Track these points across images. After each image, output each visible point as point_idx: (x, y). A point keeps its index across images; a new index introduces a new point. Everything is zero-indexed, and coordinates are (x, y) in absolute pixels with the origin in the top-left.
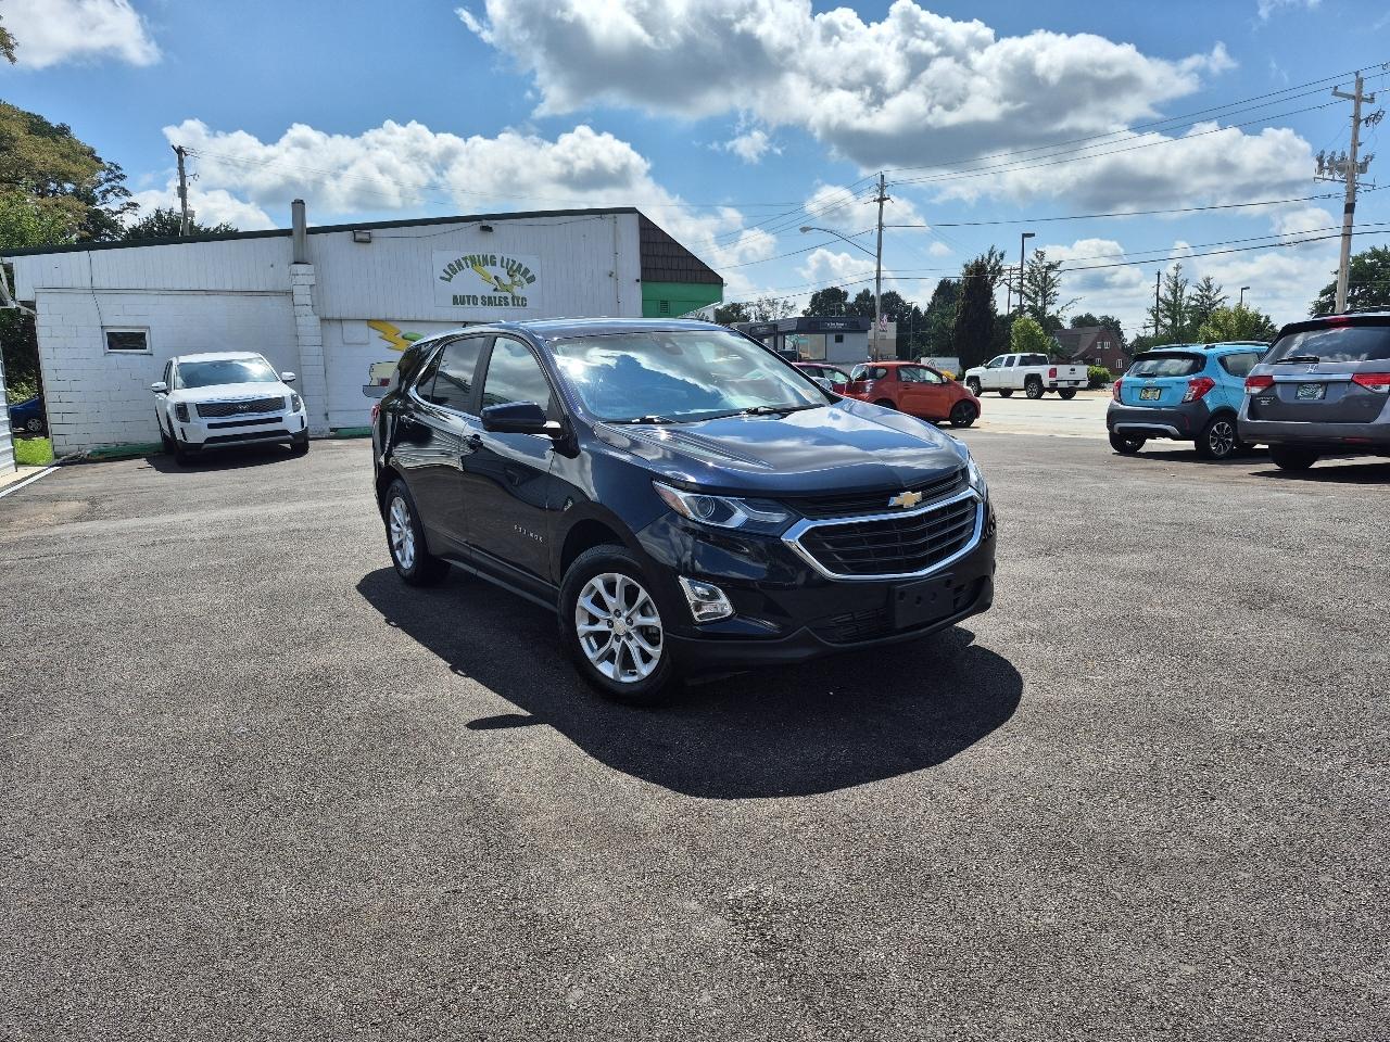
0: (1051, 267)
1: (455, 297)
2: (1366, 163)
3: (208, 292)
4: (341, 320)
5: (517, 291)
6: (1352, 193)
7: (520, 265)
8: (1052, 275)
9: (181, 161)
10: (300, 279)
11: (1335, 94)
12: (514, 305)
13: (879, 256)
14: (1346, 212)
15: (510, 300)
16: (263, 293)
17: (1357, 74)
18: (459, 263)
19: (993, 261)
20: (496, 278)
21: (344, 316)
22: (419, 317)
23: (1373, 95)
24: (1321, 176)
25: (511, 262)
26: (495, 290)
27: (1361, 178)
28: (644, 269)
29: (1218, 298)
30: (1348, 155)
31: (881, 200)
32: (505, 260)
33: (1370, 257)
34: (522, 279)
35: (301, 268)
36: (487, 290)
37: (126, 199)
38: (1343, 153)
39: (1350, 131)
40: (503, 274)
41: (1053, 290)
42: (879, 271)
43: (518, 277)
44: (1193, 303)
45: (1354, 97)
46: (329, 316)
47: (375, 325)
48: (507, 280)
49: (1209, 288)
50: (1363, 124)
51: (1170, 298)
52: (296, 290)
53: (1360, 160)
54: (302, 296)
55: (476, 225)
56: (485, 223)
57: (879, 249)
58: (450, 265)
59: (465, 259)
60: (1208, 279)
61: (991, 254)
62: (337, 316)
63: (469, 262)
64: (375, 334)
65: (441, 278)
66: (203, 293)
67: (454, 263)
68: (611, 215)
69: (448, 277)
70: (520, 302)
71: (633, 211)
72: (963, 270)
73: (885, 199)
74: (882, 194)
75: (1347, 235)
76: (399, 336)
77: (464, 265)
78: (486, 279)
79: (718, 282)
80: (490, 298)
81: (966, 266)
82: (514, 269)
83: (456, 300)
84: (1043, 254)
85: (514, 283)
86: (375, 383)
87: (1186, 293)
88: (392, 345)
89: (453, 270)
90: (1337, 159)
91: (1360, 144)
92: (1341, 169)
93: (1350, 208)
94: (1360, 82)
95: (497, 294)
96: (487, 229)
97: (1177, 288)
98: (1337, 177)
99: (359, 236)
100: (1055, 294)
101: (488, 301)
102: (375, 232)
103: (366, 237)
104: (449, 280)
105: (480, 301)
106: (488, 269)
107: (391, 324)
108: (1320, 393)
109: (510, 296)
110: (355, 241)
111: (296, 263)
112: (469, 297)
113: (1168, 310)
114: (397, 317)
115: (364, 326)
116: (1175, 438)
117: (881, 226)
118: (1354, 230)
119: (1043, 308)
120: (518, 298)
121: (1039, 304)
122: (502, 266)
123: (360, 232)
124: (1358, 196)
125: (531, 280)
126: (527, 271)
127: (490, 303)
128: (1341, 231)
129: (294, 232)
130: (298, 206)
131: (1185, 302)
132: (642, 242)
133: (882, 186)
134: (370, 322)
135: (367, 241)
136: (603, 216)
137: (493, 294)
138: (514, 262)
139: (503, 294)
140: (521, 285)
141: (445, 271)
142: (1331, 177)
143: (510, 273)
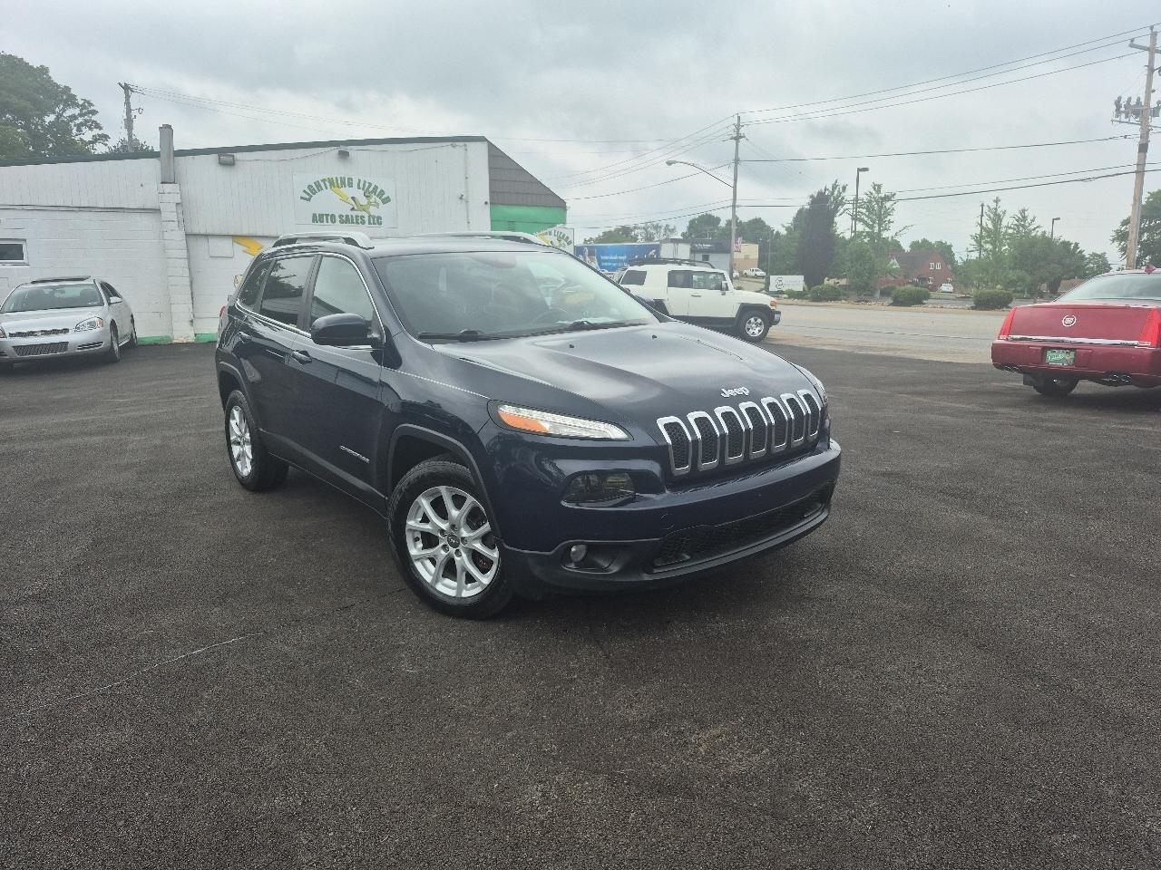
0: (887, 198)
1: (314, 215)
3: (81, 209)
4: (206, 236)
5: (373, 211)
6: (1145, 135)
7: (376, 187)
8: (888, 204)
9: (128, 97)
10: (166, 198)
11: (1132, 46)
12: (370, 223)
13: (735, 187)
14: (1139, 152)
15: (366, 219)
16: (133, 210)
17: (1152, 28)
18: (318, 184)
19: (836, 193)
20: (353, 198)
21: (211, 232)
24: (1118, 119)
25: (367, 185)
26: (353, 209)
27: (1154, 121)
28: (492, 192)
29: (1032, 227)
30: (1142, 100)
31: (738, 138)
32: (361, 186)
34: (378, 200)
35: (168, 187)
36: (344, 209)
37: (96, 131)
38: (1138, 99)
39: (1144, 79)
40: (359, 195)
41: (889, 217)
42: (735, 199)
43: (374, 198)
44: (1010, 231)
45: (1148, 49)
46: (196, 231)
47: (241, 240)
48: (363, 201)
49: (1025, 218)
50: (1156, 73)
51: (990, 226)
52: (163, 207)
54: (169, 212)
55: (334, 151)
56: (343, 148)
57: (735, 180)
58: (310, 187)
59: (324, 181)
60: (1024, 211)
61: (834, 187)
62: (202, 232)
63: (328, 184)
64: (239, 248)
65: (302, 198)
66: (77, 209)
67: (313, 185)
68: (462, 144)
69: (307, 197)
70: (377, 221)
71: (482, 139)
72: (809, 200)
73: (741, 137)
74: (738, 133)
75: (1140, 172)
77: (324, 188)
78: (343, 199)
79: (561, 205)
80: (347, 216)
81: (812, 196)
82: (370, 191)
83: (315, 218)
84: (879, 186)
85: (369, 203)
87: (1004, 223)
89: (312, 190)
90: (1133, 102)
91: (1154, 91)
92: (1137, 114)
93: (1143, 148)
94: (1154, 35)
95: (354, 213)
96: (344, 155)
97: (997, 219)
98: (1132, 120)
99: (223, 159)
100: (889, 222)
101: (346, 220)
102: (238, 156)
103: (230, 160)
104: (309, 200)
105: (338, 219)
106: (346, 191)
107: (253, 239)
109: (366, 215)
110: (222, 164)
111: (162, 183)
112: (327, 215)
113: (989, 236)
114: (260, 233)
115: (229, 242)
117: (737, 161)
118: (1147, 167)
119: (879, 234)
120: (374, 217)
121: (876, 230)
122: (359, 188)
123: (226, 156)
124: (1151, 137)
125: (386, 201)
126: (382, 192)
128: (1135, 168)
129: (162, 154)
130: (166, 130)
131: (1004, 230)
132: (491, 168)
133: (738, 127)
134: (234, 237)
135: (232, 164)
136: (454, 144)
137: (350, 213)
138: (370, 184)
139: (360, 213)
140: (377, 205)
141: (304, 191)
142: (1127, 120)
143: (367, 194)
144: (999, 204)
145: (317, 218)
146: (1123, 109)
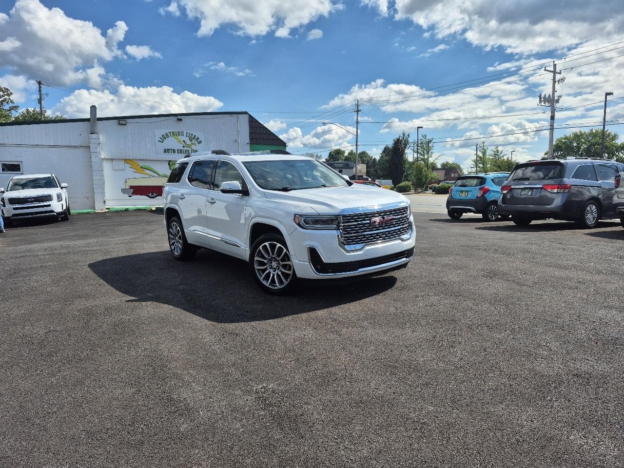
0: (430, 142)
1: (165, 149)
2: (559, 99)
3: (50, 146)
4: (112, 160)
5: (194, 147)
6: (553, 112)
7: (195, 136)
8: (430, 144)
9: (40, 87)
10: (93, 141)
12: (192, 153)
13: (356, 136)
14: (551, 120)
16: (75, 147)
18: (167, 134)
19: (405, 138)
20: (184, 141)
21: (113, 157)
22: (148, 158)
23: (560, 71)
24: (541, 104)
25: (191, 135)
26: (184, 147)
27: (557, 105)
28: (251, 139)
29: (502, 155)
30: (551, 95)
31: (358, 111)
32: (188, 133)
33: (565, 139)
35: (94, 136)
36: (179, 146)
37: (12, 105)
38: (549, 95)
40: (187, 140)
41: (432, 151)
42: (357, 142)
43: (194, 141)
44: (491, 157)
45: (552, 72)
46: (107, 157)
47: (128, 162)
48: (189, 142)
49: (498, 151)
51: (481, 155)
52: (92, 146)
53: (556, 98)
54: (94, 148)
55: (176, 118)
56: (179, 117)
58: (163, 136)
59: (170, 133)
60: (497, 147)
61: (404, 135)
62: (110, 157)
63: (171, 134)
64: (128, 166)
65: (159, 141)
67: (165, 135)
68: (235, 115)
69: (162, 140)
70: (195, 152)
71: (246, 113)
72: (393, 142)
74: (358, 108)
75: (552, 129)
76: (139, 167)
78: (179, 142)
79: (284, 145)
80: (181, 150)
81: (394, 140)
82: (192, 138)
83: (165, 151)
84: (425, 136)
86: (127, 187)
87: (488, 153)
88: (136, 170)
89: (164, 137)
91: (556, 91)
92: (549, 102)
93: (553, 118)
94: (555, 66)
95: (185, 148)
96: (182, 120)
97: (484, 152)
98: (547, 104)
99: (121, 122)
100: (432, 153)
102: (128, 120)
103: (124, 122)
104: (163, 142)
105: (176, 151)
106: (180, 137)
107: (135, 161)
108: (530, 193)
109: (190, 150)
110: (120, 124)
111: (91, 134)
112: (171, 149)
113: (481, 160)
114: (138, 158)
115: (123, 162)
116: (474, 212)
117: (357, 123)
118: (555, 127)
119: (428, 159)
120: (194, 150)
122: (187, 136)
123: (121, 120)
125: (200, 142)
126: (198, 138)
127: (181, 152)
128: (549, 127)
129: (91, 120)
130: (93, 108)
131: (488, 157)
132: (250, 127)
133: (358, 105)
134: (125, 160)
135: (126, 124)
136: (233, 115)
137: (182, 148)
138: (192, 134)
139: (187, 149)
140: (195, 144)
141: (160, 138)
142: (544, 105)
143: (191, 139)
144: (485, 144)
145: (166, 151)
146: (542, 99)
